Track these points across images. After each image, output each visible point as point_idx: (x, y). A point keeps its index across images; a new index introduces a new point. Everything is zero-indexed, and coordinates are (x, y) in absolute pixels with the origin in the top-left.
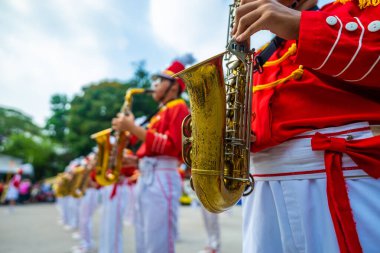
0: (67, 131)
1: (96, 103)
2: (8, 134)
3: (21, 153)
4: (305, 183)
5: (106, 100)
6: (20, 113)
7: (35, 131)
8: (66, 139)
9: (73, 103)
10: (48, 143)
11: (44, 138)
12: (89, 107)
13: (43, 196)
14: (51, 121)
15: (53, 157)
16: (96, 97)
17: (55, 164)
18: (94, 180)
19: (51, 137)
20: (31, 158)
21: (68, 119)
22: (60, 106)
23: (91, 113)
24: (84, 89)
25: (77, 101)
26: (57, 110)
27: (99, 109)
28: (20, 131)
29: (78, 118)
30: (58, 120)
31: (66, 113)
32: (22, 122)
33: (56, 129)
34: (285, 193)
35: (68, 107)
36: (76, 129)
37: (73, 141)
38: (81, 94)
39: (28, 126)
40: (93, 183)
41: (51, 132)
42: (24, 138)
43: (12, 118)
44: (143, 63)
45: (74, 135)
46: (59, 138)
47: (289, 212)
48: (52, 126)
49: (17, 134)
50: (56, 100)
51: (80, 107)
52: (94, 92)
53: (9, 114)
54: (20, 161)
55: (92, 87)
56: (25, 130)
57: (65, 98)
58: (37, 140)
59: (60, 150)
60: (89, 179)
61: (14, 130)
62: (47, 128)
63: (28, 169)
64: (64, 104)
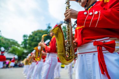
0: (28, 45)
1: (36, 37)
3: (14, 52)
4: (92, 55)
5: (39, 35)
6: (14, 41)
7: (18, 46)
8: (27, 48)
9: (29, 37)
10: (22, 49)
11: (21, 47)
12: (34, 38)
13: (20, 65)
14: (23, 43)
15: (23, 53)
16: (36, 35)
17: (24, 56)
19: (23, 47)
20: (17, 54)
21: (28, 42)
22: (25, 38)
23: (34, 40)
24: (32, 33)
26: (24, 39)
27: (37, 38)
28: (14, 46)
29: (31, 42)
30: (25, 42)
31: (27, 40)
32: (15, 43)
33: (24, 45)
34: (87, 58)
35: (28, 38)
36: (30, 45)
37: (29, 48)
38: (32, 34)
39: (16, 44)
41: (23, 46)
42: (15, 48)
43: (12, 42)
44: (49, 24)
46: (25, 47)
47: (88, 63)
48: (23, 44)
49: (13, 47)
50: (25, 36)
51: (31, 38)
52: (35, 33)
53: (11, 41)
55: (35, 32)
56: (16, 45)
57: (27, 35)
58: (19, 48)
59: (25, 51)
61: (12, 46)
62: (22, 45)
63: (16, 57)
64: (27, 37)
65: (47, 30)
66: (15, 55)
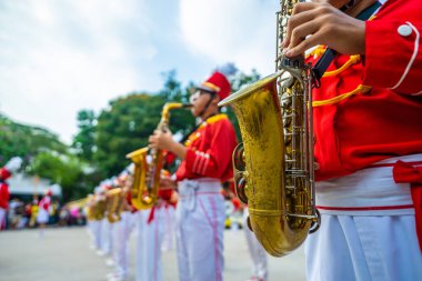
0: (95, 149)
1: (124, 118)
2: (36, 153)
3: (48, 173)
5: (135, 114)
6: (46, 131)
7: (62, 150)
8: (94, 157)
9: (100, 119)
10: (76, 161)
11: (71, 156)
12: (117, 123)
14: (77, 139)
15: (81, 176)
16: (124, 112)
17: (83, 185)
18: (130, 203)
19: (79, 155)
20: (59, 179)
21: (95, 135)
22: (87, 122)
23: (118, 130)
24: (111, 103)
25: (105, 116)
26: (84, 127)
27: (127, 124)
28: (48, 151)
29: (106, 135)
30: (85, 137)
31: (94, 129)
32: (48, 140)
33: (83, 147)
35: (95, 123)
36: (104, 146)
37: (101, 159)
38: (109, 109)
39: (54, 144)
40: (129, 207)
41: (79, 150)
42: (51, 158)
43: (39, 136)
44: (173, 73)
45: (103, 154)
46: (86, 156)
48: (79, 144)
49: (45, 153)
50: (83, 116)
51: (107, 123)
52: (123, 106)
53: (36, 133)
54: (48, 182)
55: (120, 100)
56: (52, 149)
57: (92, 113)
58: (64, 158)
59: (87, 169)
60: (125, 202)
61: (41, 149)
62: (74, 146)
63: (56, 189)
64: (91, 120)
65: (163, 92)
66: (52, 183)
